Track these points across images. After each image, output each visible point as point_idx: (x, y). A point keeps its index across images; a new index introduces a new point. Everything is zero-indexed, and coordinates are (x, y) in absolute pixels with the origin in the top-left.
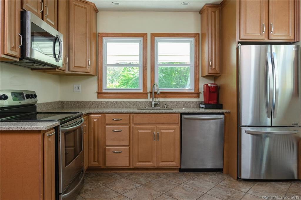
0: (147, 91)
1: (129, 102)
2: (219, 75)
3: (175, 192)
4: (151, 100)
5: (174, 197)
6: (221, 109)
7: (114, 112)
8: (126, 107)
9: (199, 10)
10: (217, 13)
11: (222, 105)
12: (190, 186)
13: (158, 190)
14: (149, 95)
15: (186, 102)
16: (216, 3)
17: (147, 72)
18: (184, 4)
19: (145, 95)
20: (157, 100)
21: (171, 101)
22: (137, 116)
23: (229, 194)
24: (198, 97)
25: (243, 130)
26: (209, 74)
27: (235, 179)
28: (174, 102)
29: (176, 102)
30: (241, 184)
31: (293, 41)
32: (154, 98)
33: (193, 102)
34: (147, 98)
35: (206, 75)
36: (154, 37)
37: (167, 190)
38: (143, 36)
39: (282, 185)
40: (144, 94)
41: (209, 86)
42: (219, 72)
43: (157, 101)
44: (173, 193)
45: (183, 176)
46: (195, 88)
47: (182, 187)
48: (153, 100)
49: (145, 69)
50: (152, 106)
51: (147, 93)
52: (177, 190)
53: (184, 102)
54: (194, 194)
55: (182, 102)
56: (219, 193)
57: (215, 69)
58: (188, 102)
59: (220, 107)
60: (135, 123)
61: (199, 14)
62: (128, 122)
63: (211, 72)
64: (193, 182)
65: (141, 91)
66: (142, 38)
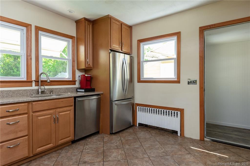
0: (31, 79)
1: (10, 91)
2: (92, 68)
3: (85, 158)
4: (37, 88)
5: (88, 162)
6: (94, 92)
7: (9, 103)
8: (7, 97)
9: (76, 20)
10: (91, 26)
11: (94, 89)
12: (90, 150)
13: (71, 163)
14: (34, 84)
15: (67, 88)
16: (90, 20)
17: (31, 61)
18: (70, 11)
19: (30, 84)
20: (42, 87)
21: (55, 88)
22: (36, 104)
23: (115, 144)
24: (75, 84)
25: (114, 103)
26: (87, 67)
27: (108, 135)
28: (58, 88)
29: (60, 88)
30: (114, 137)
31: (129, 54)
32: (41, 86)
33: (72, 88)
34: (32, 86)
35: (83, 68)
36: (39, 30)
37: (78, 160)
38: (27, 26)
39: (129, 130)
40: (28, 82)
41: (86, 76)
42: (92, 67)
43: (44, 88)
44: (85, 160)
45: (77, 145)
46: (72, 77)
47: (86, 153)
48: (40, 88)
49: (29, 58)
50: (38, 94)
51: (31, 82)
52: (85, 156)
53: (65, 88)
54: (98, 154)
55: (64, 88)
56: (110, 146)
57: (90, 64)
58: (69, 88)
59: (93, 90)
60: (34, 110)
61: (75, 22)
62: (26, 112)
63: (88, 67)
64: (89, 147)
65: (25, 79)
66: (26, 28)
